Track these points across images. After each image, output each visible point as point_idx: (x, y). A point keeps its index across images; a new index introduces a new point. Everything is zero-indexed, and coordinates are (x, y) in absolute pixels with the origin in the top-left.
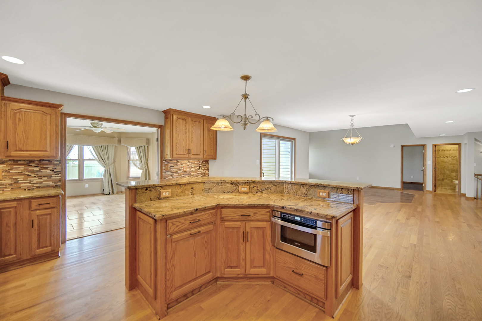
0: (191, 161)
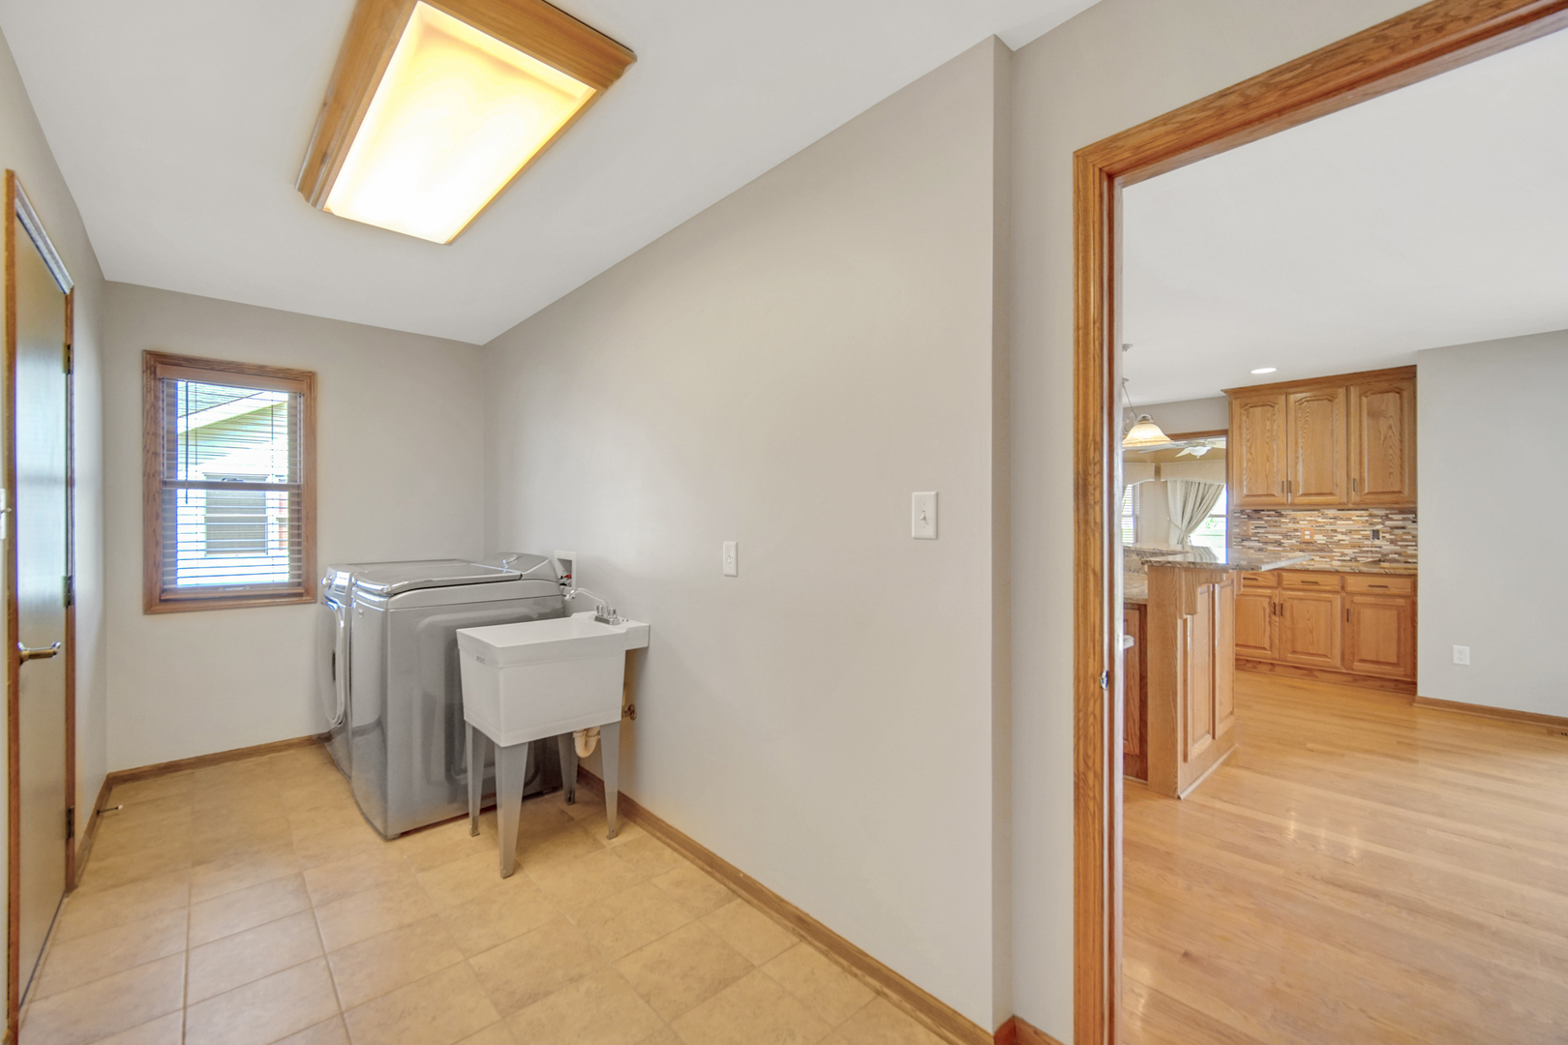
0: (1332, 512)
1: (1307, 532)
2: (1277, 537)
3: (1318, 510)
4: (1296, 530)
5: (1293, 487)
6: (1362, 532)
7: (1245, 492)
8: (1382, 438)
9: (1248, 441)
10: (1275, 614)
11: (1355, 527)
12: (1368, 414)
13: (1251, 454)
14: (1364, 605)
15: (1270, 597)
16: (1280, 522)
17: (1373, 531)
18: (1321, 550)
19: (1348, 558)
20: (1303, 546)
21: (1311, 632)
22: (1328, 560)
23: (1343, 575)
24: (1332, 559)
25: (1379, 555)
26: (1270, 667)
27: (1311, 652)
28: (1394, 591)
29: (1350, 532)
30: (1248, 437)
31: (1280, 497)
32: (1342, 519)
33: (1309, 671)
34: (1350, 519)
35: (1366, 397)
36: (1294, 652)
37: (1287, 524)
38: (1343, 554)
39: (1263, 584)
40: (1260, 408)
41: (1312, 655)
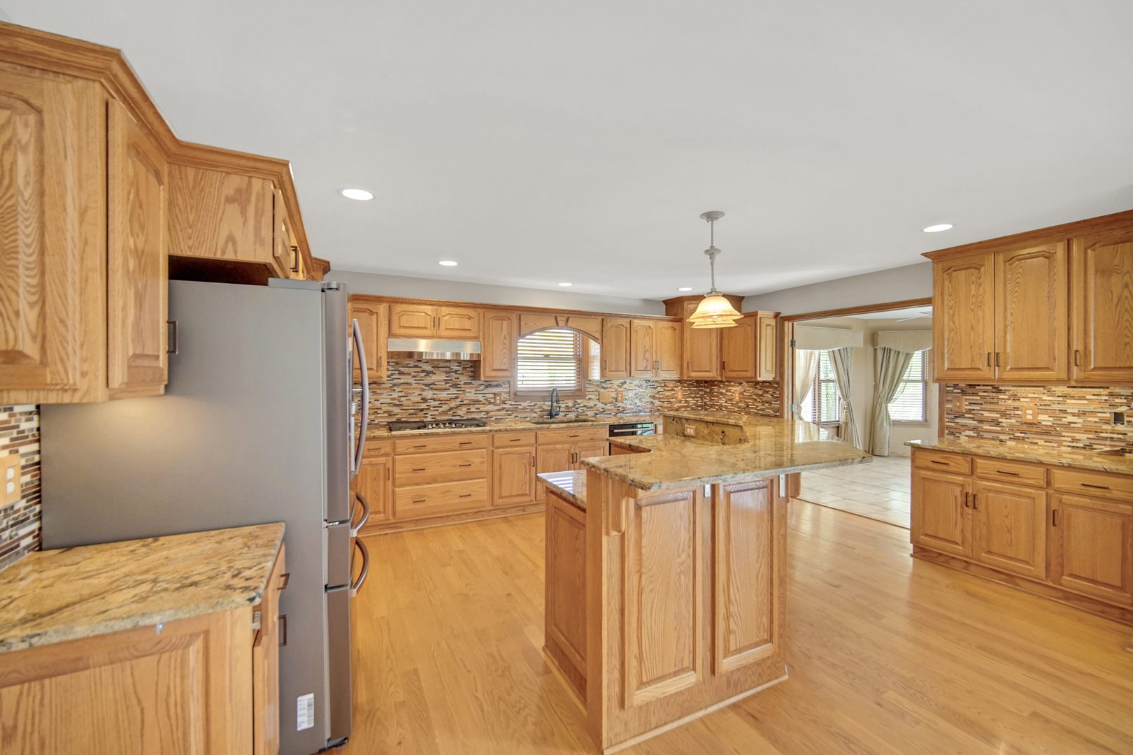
0: (1057, 390)
1: (1030, 412)
2: (994, 415)
3: (1044, 387)
4: (1016, 409)
5: (1001, 362)
6: (1099, 415)
7: (946, 365)
8: (1115, 299)
9: (951, 308)
10: (967, 506)
11: (1091, 408)
12: (1096, 271)
13: (954, 323)
14: (1077, 507)
15: (963, 486)
16: (998, 399)
17: (1115, 414)
18: (1047, 433)
19: (1081, 445)
20: (1025, 427)
21: (1009, 531)
22: (1055, 445)
23: (1049, 467)
24: (1060, 444)
25: (1124, 444)
26: (965, 564)
27: (1009, 555)
28: (1116, 494)
29: (1084, 413)
30: (951, 304)
31: (987, 373)
32: (1073, 397)
33: (1010, 578)
34: (1083, 398)
35: (1094, 250)
36: (989, 552)
37: (1005, 401)
38: (1074, 440)
39: (955, 469)
40: (964, 271)
41: (1010, 558)
